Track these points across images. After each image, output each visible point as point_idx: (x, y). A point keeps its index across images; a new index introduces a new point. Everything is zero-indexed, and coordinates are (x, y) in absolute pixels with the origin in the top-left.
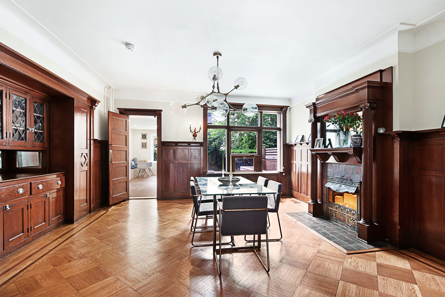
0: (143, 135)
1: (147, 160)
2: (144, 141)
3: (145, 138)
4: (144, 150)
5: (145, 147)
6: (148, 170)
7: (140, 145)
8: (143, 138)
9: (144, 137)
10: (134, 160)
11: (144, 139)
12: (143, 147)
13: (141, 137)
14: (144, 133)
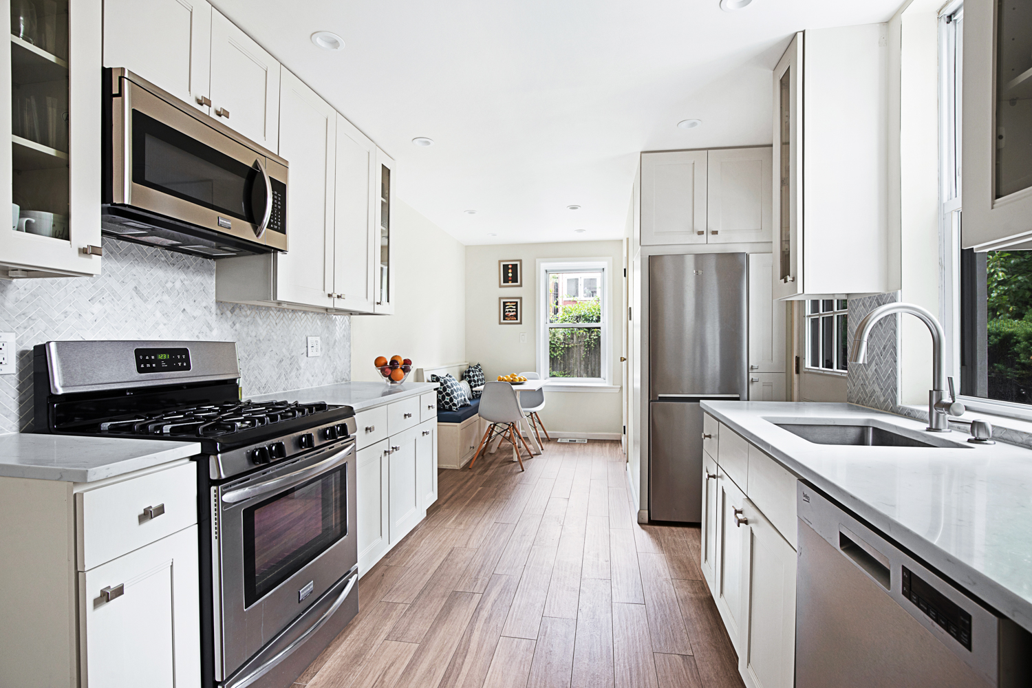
0: (506, 267)
1: (522, 376)
2: (511, 291)
3: (515, 279)
4: (511, 329)
5: (516, 316)
6: (529, 420)
7: (495, 312)
8: (506, 281)
9: (510, 275)
10: (471, 374)
11: (510, 284)
12: (505, 317)
13: (496, 274)
14: (510, 257)
